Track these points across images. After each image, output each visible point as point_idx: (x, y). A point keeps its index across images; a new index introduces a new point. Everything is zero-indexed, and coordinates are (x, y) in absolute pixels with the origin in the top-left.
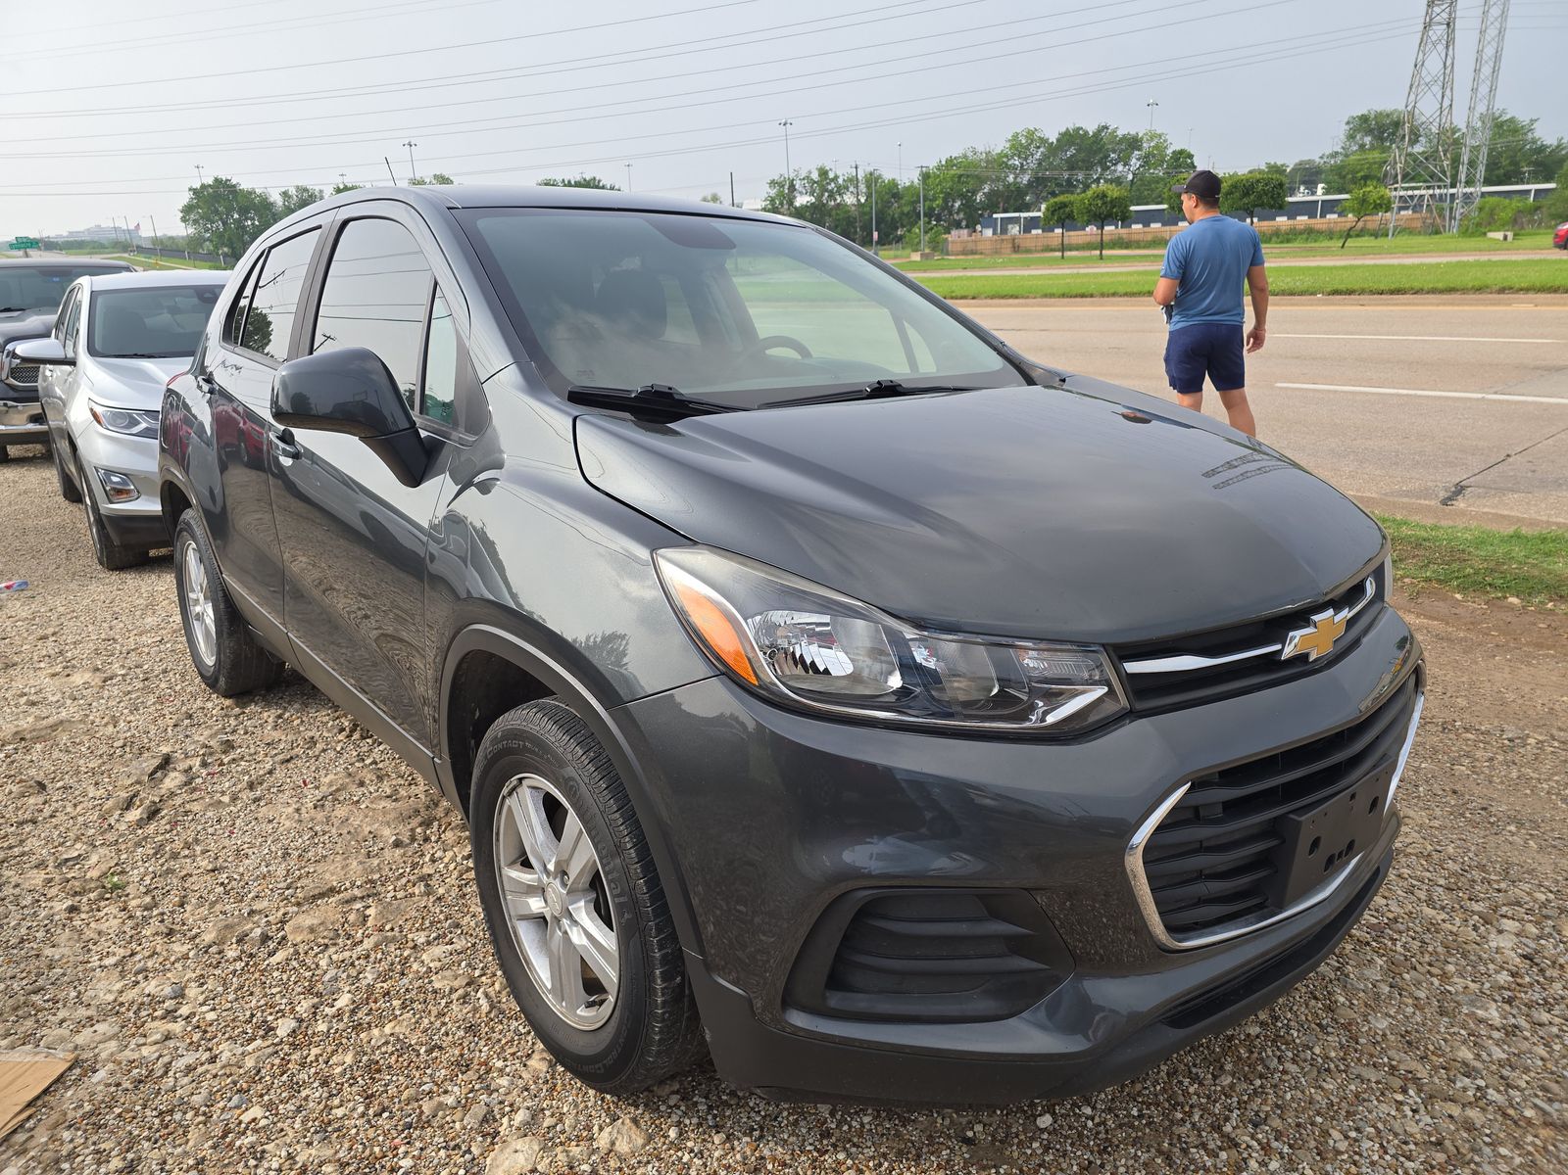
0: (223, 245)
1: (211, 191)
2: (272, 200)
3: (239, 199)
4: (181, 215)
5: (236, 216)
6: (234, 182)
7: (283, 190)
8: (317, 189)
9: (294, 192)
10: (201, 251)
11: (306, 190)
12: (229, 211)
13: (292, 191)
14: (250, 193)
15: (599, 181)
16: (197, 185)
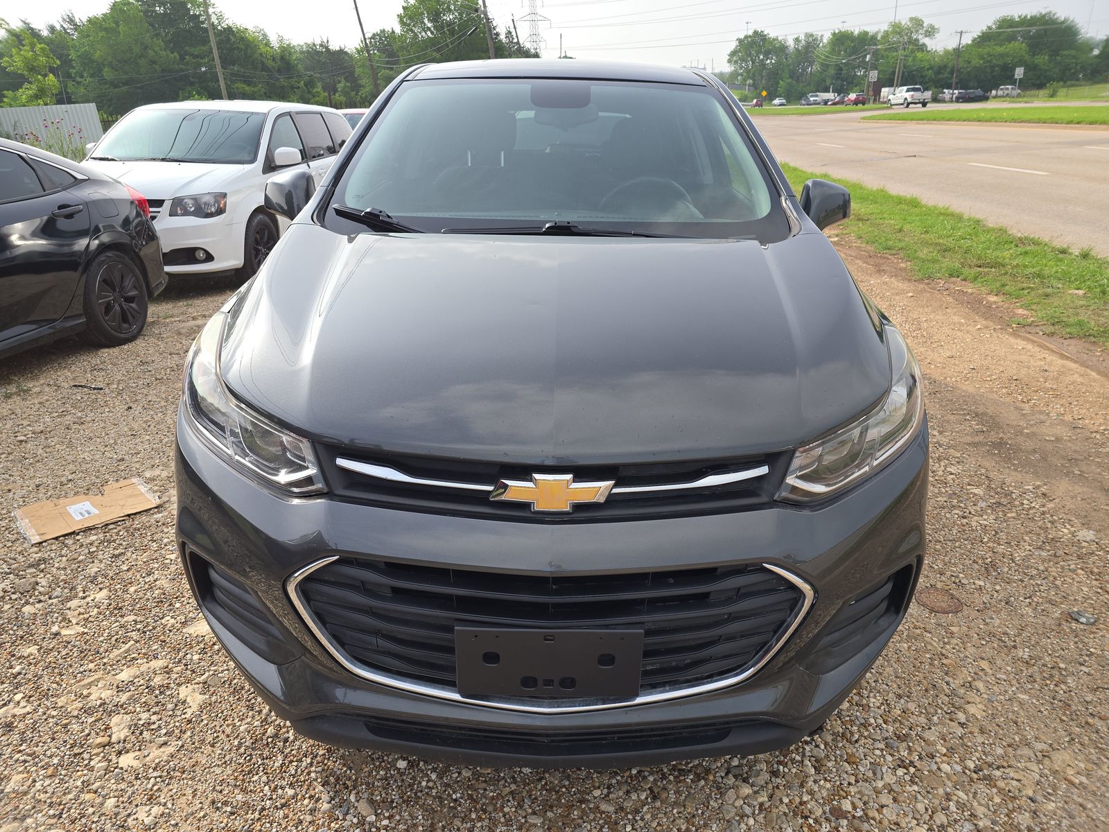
0: (749, 78)
1: (749, 39)
2: (788, 44)
3: (766, 45)
4: (728, 57)
5: (761, 57)
6: (765, 33)
7: (796, 36)
8: (820, 35)
9: (803, 38)
10: (736, 83)
11: (812, 35)
12: (758, 53)
13: (802, 37)
14: (774, 40)
15: (1054, 15)
16: (742, 37)
